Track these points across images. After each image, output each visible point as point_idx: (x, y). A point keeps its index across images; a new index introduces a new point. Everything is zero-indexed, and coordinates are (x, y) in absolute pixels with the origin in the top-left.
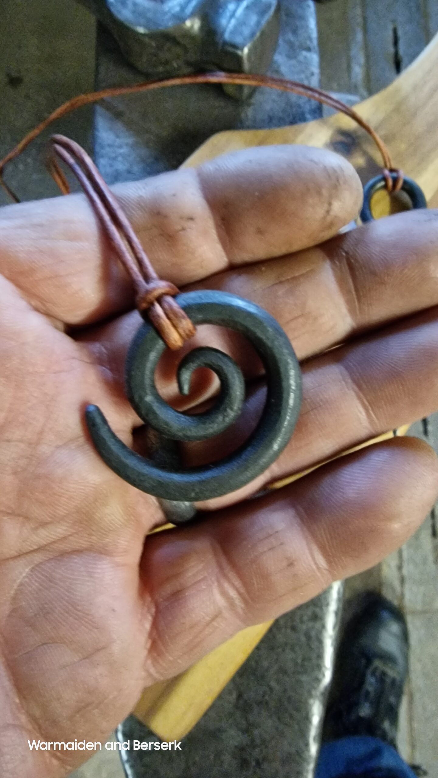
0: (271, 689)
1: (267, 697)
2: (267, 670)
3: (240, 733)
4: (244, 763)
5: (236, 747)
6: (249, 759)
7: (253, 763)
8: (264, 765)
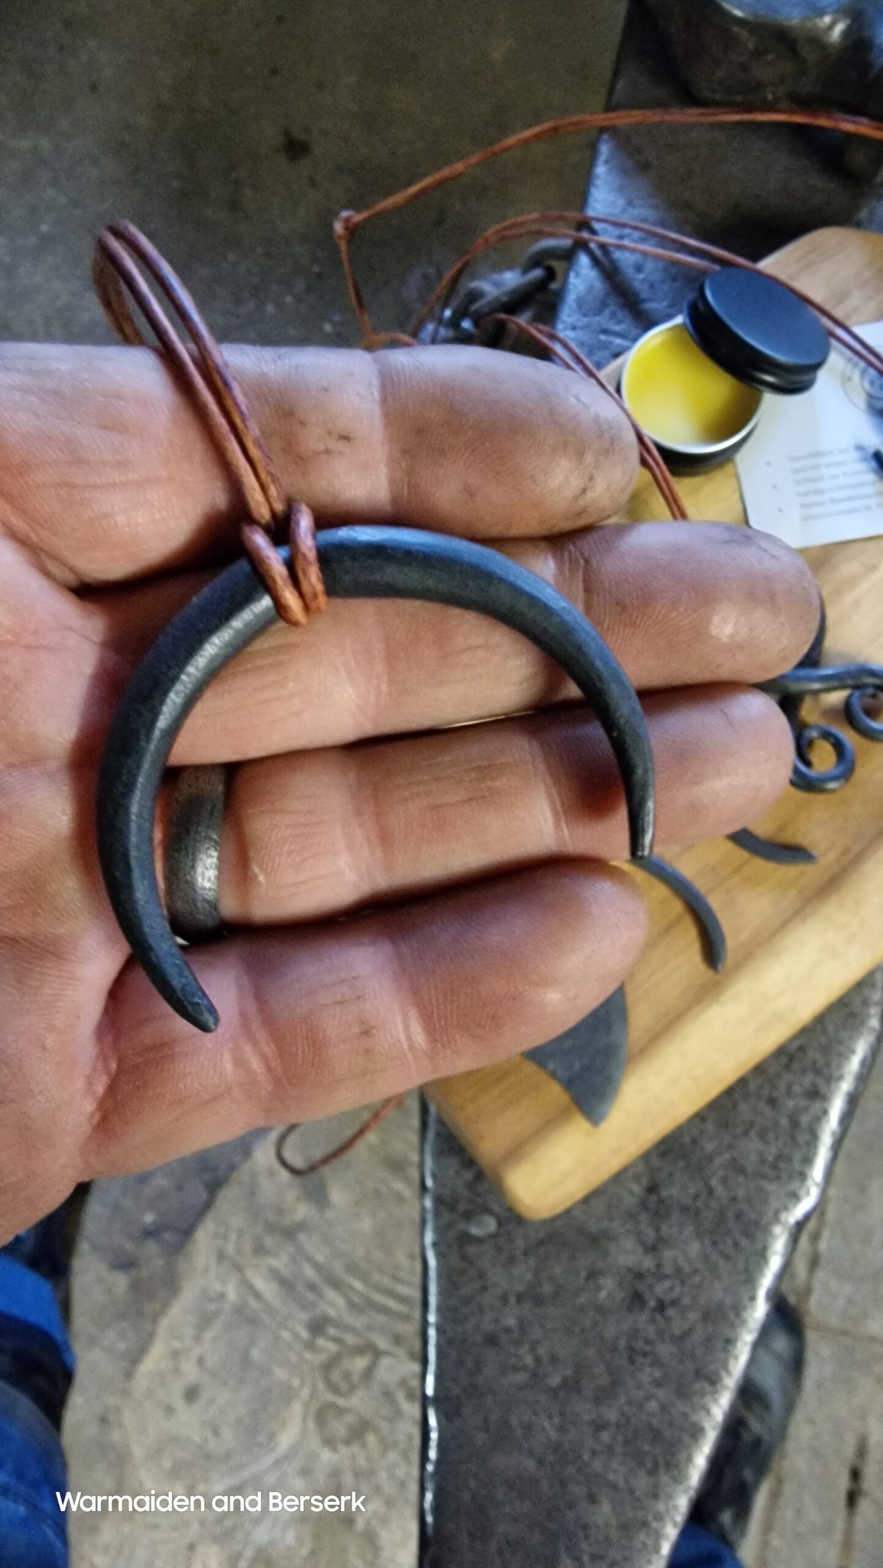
0: (711, 1191)
1: (699, 1203)
2: (710, 1158)
3: (640, 1250)
4: (637, 1299)
5: (629, 1270)
6: (647, 1295)
7: (652, 1303)
8: (671, 1312)
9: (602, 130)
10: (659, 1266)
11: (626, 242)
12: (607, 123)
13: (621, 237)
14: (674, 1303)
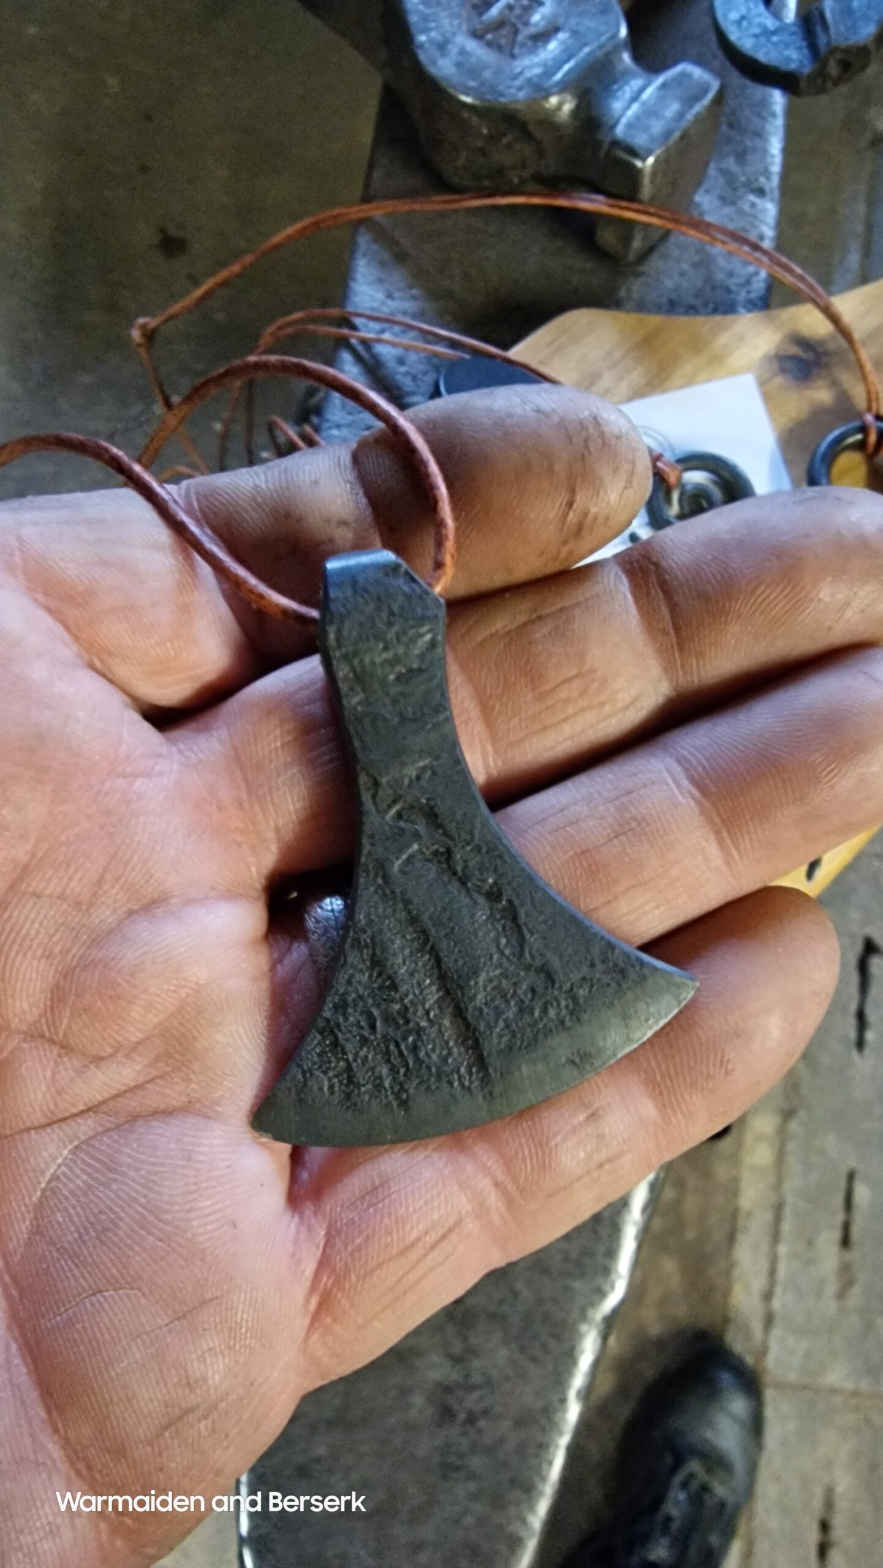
3: (448, 1363)
4: (446, 1414)
5: (439, 1385)
6: (456, 1407)
7: (462, 1416)
8: (482, 1423)
9: (361, 222)
10: (467, 1376)
11: (387, 336)
12: (362, 215)
13: (382, 331)
14: (485, 1412)
